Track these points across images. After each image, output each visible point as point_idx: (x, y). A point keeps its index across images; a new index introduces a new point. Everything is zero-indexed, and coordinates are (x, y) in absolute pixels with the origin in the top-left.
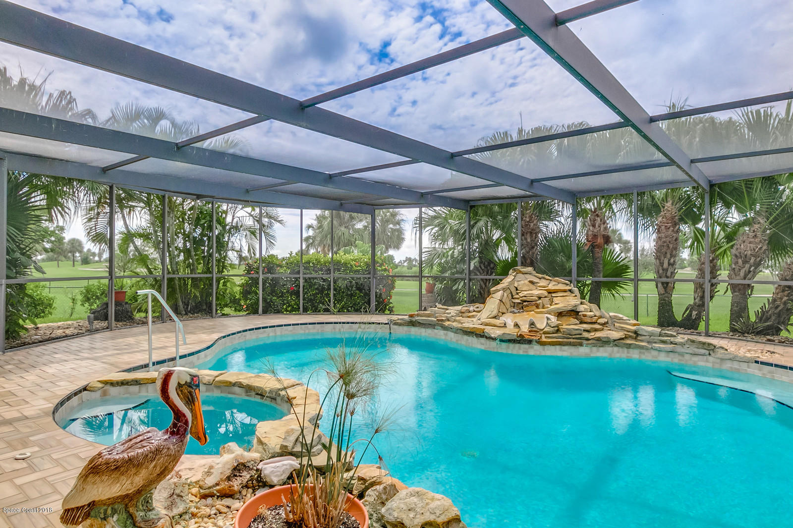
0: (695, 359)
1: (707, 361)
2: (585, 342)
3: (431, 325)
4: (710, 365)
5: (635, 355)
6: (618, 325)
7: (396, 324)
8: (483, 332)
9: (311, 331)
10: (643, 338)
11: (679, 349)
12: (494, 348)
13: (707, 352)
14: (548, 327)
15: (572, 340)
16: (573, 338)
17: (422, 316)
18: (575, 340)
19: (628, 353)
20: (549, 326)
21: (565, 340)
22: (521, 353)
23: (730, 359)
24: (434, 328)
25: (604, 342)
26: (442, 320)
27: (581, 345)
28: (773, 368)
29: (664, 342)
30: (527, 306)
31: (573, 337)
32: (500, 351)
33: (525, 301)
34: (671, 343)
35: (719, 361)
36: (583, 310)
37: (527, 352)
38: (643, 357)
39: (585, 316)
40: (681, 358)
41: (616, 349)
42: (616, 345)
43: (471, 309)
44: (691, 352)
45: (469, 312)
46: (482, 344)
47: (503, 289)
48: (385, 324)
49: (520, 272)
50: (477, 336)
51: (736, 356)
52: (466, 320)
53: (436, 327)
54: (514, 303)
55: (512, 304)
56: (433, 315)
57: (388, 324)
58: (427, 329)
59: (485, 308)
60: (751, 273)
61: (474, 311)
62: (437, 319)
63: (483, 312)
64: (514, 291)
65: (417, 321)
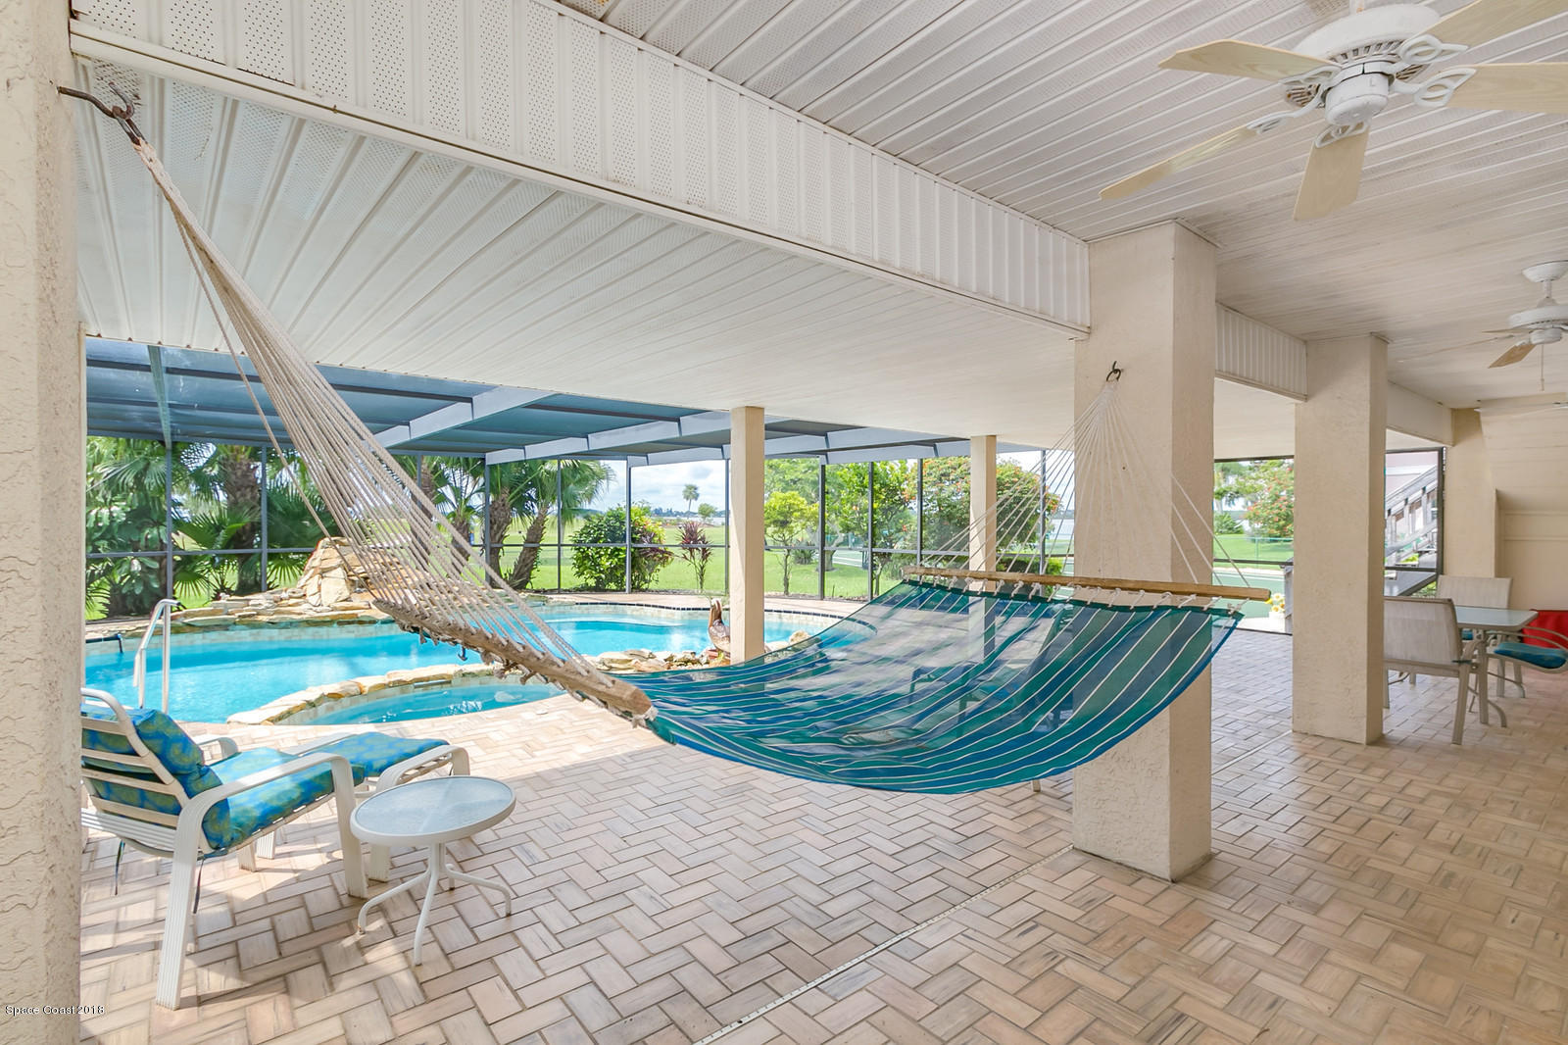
3: (223, 627)
7: (133, 636)
12: (371, 633)
13: (542, 603)
17: (198, 616)
23: (559, 606)
24: (227, 630)
26: (250, 616)
28: (589, 606)
45: (282, 600)
46: (349, 632)
47: (339, 566)
48: (106, 639)
49: (342, 544)
50: (340, 623)
51: (563, 602)
52: (297, 609)
53: (230, 628)
54: (353, 581)
55: (351, 583)
56: (221, 611)
57: (116, 638)
58: (207, 634)
59: (320, 591)
60: (502, 537)
61: (291, 597)
62: (237, 614)
63: (320, 597)
64: (347, 568)
65: (188, 625)
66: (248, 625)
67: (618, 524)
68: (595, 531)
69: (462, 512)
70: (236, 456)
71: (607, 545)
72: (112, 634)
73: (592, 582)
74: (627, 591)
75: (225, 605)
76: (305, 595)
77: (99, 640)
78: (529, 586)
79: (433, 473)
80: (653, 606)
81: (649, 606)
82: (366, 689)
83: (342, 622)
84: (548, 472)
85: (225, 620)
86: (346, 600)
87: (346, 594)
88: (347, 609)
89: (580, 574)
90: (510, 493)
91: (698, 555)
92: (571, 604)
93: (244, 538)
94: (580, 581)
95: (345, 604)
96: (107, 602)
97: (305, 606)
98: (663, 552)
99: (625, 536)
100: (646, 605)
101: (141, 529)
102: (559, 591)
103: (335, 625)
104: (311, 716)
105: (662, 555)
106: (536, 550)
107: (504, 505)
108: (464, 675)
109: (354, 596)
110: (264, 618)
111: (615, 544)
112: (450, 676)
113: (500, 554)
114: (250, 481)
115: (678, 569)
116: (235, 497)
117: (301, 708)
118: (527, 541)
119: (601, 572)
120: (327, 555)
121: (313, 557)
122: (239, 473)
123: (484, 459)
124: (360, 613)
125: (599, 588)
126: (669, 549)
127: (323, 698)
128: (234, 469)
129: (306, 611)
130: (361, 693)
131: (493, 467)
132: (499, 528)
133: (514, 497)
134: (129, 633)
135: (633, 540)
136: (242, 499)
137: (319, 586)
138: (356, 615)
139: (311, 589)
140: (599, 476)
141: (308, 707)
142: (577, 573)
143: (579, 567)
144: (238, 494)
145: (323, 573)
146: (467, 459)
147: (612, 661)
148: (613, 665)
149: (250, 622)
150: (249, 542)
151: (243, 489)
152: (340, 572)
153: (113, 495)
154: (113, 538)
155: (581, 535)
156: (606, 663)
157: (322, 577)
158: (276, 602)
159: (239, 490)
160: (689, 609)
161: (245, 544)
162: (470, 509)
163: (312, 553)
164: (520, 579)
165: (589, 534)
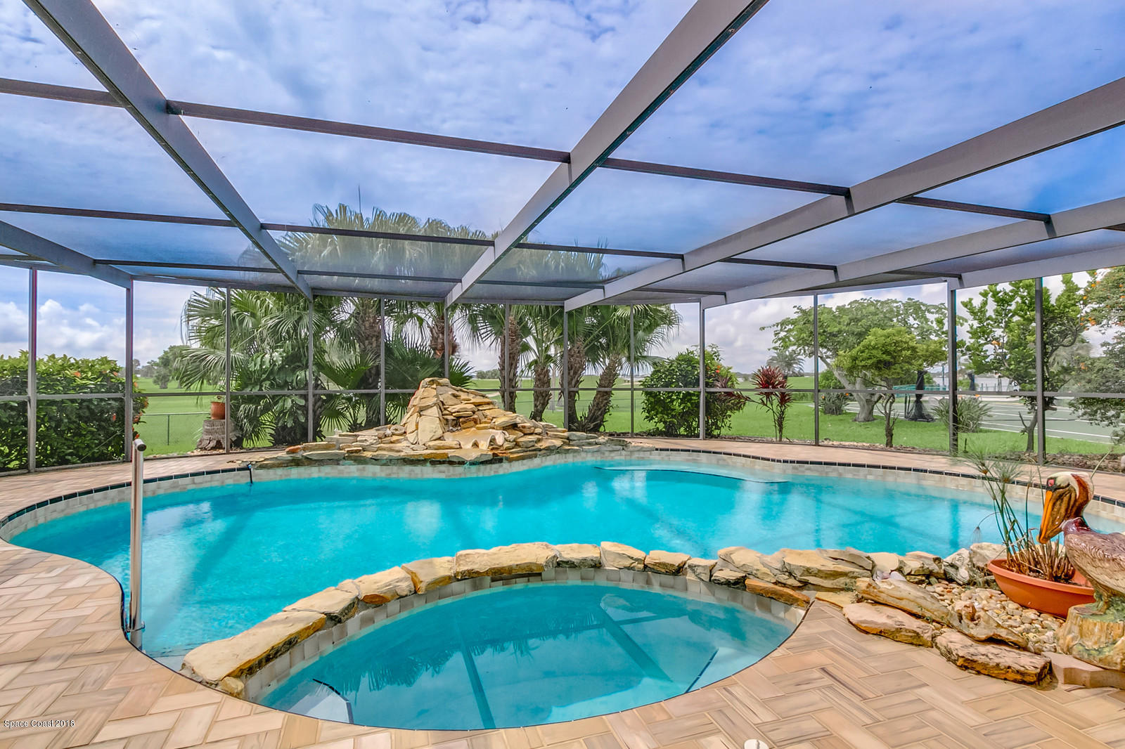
0: (613, 454)
1: (621, 455)
2: (539, 453)
3: (335, 461)
4: (623, 458)
5: (570, 458)
6: (552, 433)
7: (262, 467)
8: (448, 457)
9: (100, 504)
10: (574, 442)
11: (604, 448)
12: (460, 474)
13: (621, 447)
14: (507, 443)
15: (529, 453)
16: (530, 451)
17: (314, 450)
18: (531, 453)
19: (566, 458)
20: (507, 441)
21: (524, 454)
22: (492, 474)
23: (638, 451)
24: (338, 464)
25: (550, 450)
26: (357, 451)
27: (536, 456)
28: (669, 452)
29: (590, 444)
30: (465, 422)
31: (530, 449)
32: (468, 476)
33: (461, 417)
34: (596, 444)
35: (629, 453)
36: (520, 421)
37: (497, 472)
38: (576, 460)
39: (524, 427)
40: (602, 456)
41: (557, 455)
42: (558, 453)
43: (388, 432)
44: (611, 449)
45: (386, 436)
46: (441, 472)
47: (435, 404)
48: (239, 470)
49: (439, 384)
50: (434, 463)
51: (643, 447)
52: (398, 446)
53: (341, 462)
54: (447, 420)
55: (445, 422)
56: (334, 446)
57: (247, 468)
58: (322, 468)
59: (417, 429)
60: (578, 382)
61: (393, 434)
62: (346, 449)
63: (417, 434)
64: (442, 406)
65: (306, 458)
66: (355, 461)
67: (690, 368)
68: (666, 376)
69: (542, 360)
70: (365, 310)
71: (679, 390)
72: (243, 465)
73: (661, 426)
74: (701, 437)
75: (338, 440)
76: (405, 433)
77: (233, 470)
78: (602, 429)
79: (519, 323)
80: (744, 456)
81: (740, 455)
82: (422, 586)
83: (435, 461)
84: (620, 318)
85: (336, 454)
86: (439, 439)
87: (439, 433)
88: (439, 448)
89: (650, 418)
90: (584, 340)
91: (776, 401)
92: (651, 450)
93: (370, 380)
94: (651, 426)
95: (438, 443)
96: (273, 432)
97: (405, 444)
98: (739, 397)
99: (698, 380)
100: (734, 455)
101: (294, 371)
102: (634, 435)
103: (428, 464)
104: (335, 637)
105: (736, 401)
106: (608, 394)
107: (579, 352)
108: (559, 564)
109: (447, 434)
110: (368, 454)
111: (687, 389)
112: (541, 567)
113: (576, 398)
114: (375, 331)
115: (755, 414)
116: (364, 344)
117: (315, 628)
118: (600, 386)
119: (673, 417)
120: (426, 394)
121: (414, 396)
122: (367, 324)
123: (562, 307)
124: (451, 453)
125: (670, 433)
126: (745, 394)
127: (356, 604)
128: (363, 321)
129: (404, 448)
130: (415, 592)
131: (570, 314)
132: (575, 373)
133: (587, 345)
134: (259, 464)
135: (707, 385)
136: (369, 346)
137: (417, 424)
138: (447, 454)
139: (410, 428)
140: (669, 320)
141: (329, 623)
142: (647, 417)
143: (648, 412)
144: (367, 342)
145: (421, 411)
146: (547, 307)
147: (808, 571)
148: (812, 580)
149: (356, 457)
150: (374, 384)
151: (370, 338)
152: (435, 411)
153: (276, 343)
154: (274, 379)
155: (652, 380)
156: (798, 574)
157: (421, 416)
158: (379, 438)
159: (367, 339)
160: (793, 462)
161: (371, 386)
162: (549, 358)
163: (414, 394)
164: (594, 423)
165: (660, 378)
